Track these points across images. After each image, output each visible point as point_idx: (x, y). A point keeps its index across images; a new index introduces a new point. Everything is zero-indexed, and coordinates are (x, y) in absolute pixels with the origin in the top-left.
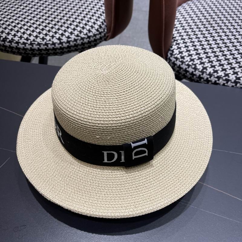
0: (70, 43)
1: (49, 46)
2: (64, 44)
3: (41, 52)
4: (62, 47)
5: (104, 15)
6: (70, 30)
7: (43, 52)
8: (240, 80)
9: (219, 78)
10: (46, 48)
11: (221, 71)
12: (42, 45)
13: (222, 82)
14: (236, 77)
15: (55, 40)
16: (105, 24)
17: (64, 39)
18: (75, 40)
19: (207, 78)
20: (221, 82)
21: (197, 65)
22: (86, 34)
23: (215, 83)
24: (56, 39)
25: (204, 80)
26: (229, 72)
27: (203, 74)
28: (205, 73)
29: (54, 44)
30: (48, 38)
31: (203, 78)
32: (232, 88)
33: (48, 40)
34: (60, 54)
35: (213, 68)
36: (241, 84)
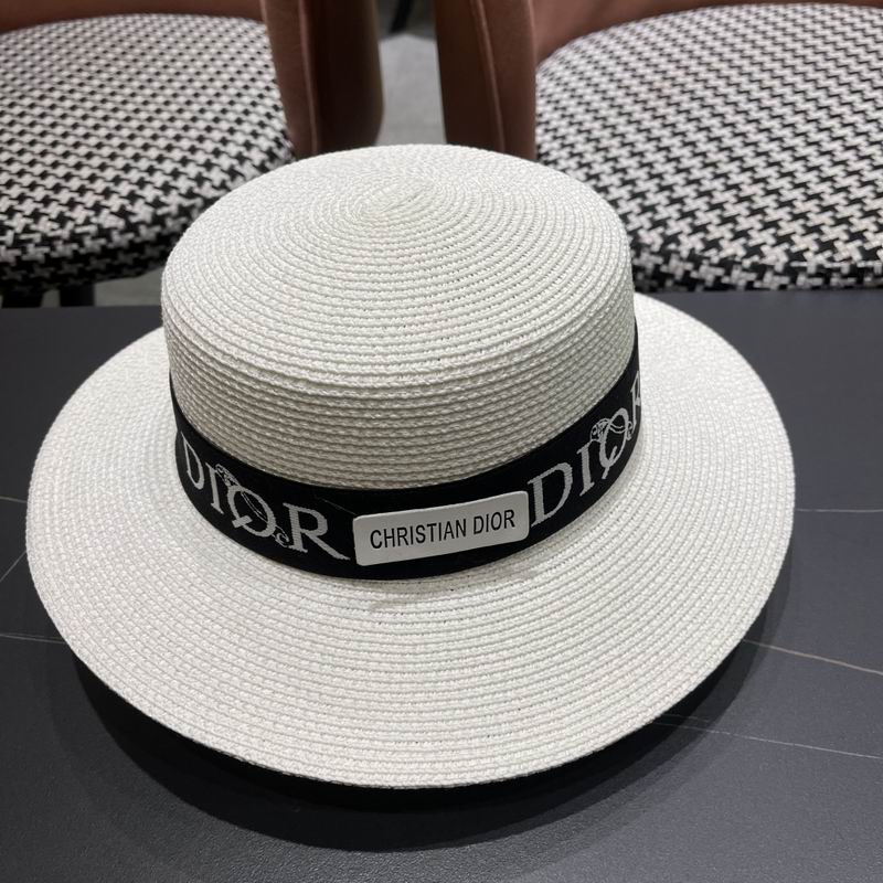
0: (163, 225)
1: (88, 242)
2: (143, 230)
3: (60, 268)
4: (138, 240)
5: (281, 114)
6: (159, 179)
7: (67, 268)
8: (805, 261)
9: (727, 264)
10: (75, 252)
11: (732, 240)
12: (60, 242)
13: (740, 279)
14: (788, 252)
15: (106, 219)
16: (288, 144)
17: (142, 212)
18: (184, 211)
19: (687, 273)
20: (739, 277)
21: (641, 232)
23: (718, 286)
24: (112, 213)
25: (677, 283)
26: (759, 241)
27: (667, 262)
28: (674, 256)
29: (104, 233)
30: (79, 214)
31: (671, 276)
32: (782, 293)
33: (80, 221)
34: (132, 272)
35: (701, 235)
36: (810, 276)
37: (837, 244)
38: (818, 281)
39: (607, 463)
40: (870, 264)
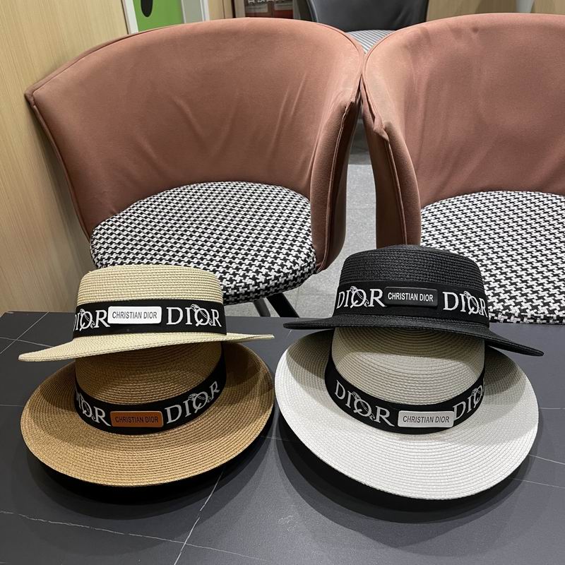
0: (269, 284)
1: (240, 289)
2: (261, 285)
4: (258, 289)
6: (267, 265)
8: (527, 313)
9: (496, 312)
10: (235, 293)
11: (498, 303)
12: (230, 289)
14: (520, 309)
17: (261, 278)
18: (276, 278)
20: (501, 317)
22: (291, 268)
23: (493, 320)
24: (250, 278)
26: (509, 304)
29: (247, 286)
30: (238, 278)
32: (518, 324)
33: (238, 281)
36: (529, 319)
37: (539, 307)
38: (532, 321)
39: (476, 403)
40: (552, 315)
